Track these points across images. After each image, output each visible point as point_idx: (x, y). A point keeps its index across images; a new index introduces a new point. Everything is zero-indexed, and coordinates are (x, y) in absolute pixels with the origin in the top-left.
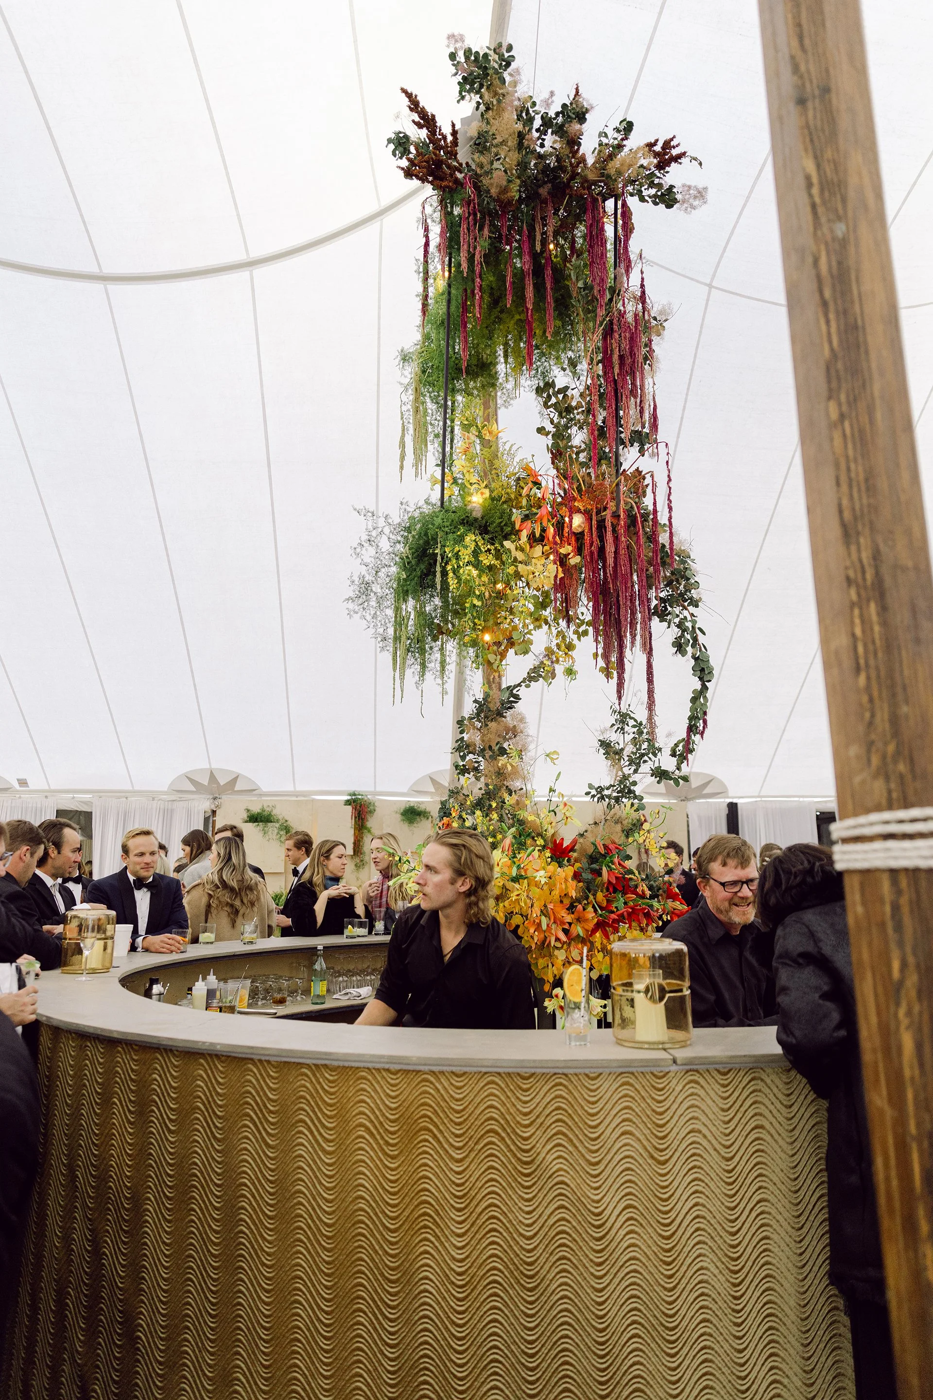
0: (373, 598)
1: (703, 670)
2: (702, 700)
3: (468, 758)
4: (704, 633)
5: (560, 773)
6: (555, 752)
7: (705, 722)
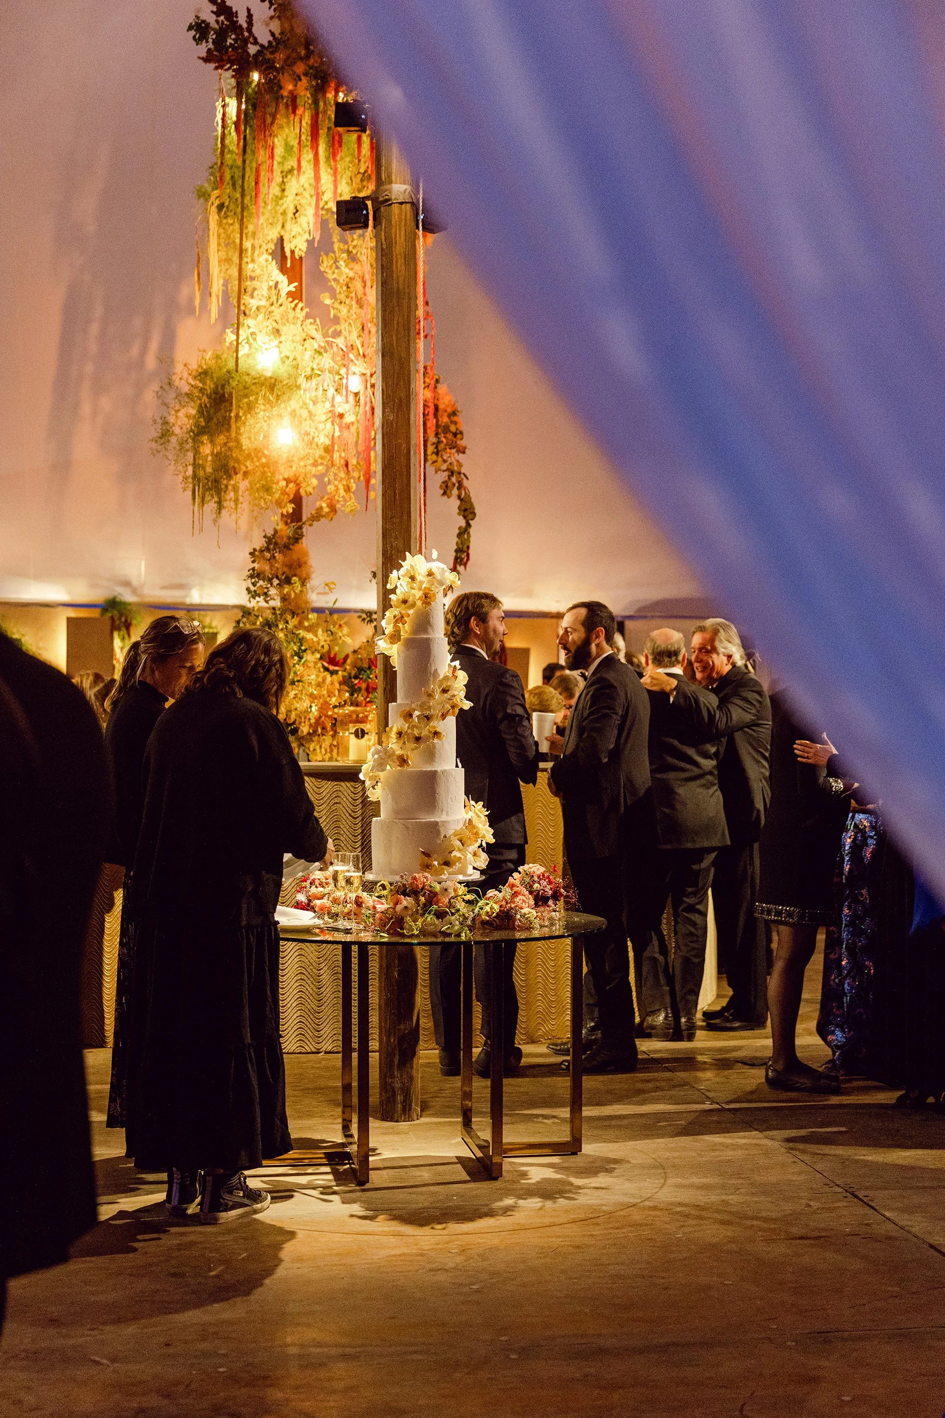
0: (173, 440)
1: (467, 511)
2: (466, 536)
3: (258, 585)
4: (467, 479)
5: (336, 600)
6: (333, 583)
7: (468, 555)
